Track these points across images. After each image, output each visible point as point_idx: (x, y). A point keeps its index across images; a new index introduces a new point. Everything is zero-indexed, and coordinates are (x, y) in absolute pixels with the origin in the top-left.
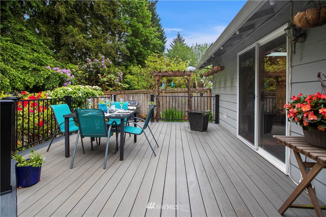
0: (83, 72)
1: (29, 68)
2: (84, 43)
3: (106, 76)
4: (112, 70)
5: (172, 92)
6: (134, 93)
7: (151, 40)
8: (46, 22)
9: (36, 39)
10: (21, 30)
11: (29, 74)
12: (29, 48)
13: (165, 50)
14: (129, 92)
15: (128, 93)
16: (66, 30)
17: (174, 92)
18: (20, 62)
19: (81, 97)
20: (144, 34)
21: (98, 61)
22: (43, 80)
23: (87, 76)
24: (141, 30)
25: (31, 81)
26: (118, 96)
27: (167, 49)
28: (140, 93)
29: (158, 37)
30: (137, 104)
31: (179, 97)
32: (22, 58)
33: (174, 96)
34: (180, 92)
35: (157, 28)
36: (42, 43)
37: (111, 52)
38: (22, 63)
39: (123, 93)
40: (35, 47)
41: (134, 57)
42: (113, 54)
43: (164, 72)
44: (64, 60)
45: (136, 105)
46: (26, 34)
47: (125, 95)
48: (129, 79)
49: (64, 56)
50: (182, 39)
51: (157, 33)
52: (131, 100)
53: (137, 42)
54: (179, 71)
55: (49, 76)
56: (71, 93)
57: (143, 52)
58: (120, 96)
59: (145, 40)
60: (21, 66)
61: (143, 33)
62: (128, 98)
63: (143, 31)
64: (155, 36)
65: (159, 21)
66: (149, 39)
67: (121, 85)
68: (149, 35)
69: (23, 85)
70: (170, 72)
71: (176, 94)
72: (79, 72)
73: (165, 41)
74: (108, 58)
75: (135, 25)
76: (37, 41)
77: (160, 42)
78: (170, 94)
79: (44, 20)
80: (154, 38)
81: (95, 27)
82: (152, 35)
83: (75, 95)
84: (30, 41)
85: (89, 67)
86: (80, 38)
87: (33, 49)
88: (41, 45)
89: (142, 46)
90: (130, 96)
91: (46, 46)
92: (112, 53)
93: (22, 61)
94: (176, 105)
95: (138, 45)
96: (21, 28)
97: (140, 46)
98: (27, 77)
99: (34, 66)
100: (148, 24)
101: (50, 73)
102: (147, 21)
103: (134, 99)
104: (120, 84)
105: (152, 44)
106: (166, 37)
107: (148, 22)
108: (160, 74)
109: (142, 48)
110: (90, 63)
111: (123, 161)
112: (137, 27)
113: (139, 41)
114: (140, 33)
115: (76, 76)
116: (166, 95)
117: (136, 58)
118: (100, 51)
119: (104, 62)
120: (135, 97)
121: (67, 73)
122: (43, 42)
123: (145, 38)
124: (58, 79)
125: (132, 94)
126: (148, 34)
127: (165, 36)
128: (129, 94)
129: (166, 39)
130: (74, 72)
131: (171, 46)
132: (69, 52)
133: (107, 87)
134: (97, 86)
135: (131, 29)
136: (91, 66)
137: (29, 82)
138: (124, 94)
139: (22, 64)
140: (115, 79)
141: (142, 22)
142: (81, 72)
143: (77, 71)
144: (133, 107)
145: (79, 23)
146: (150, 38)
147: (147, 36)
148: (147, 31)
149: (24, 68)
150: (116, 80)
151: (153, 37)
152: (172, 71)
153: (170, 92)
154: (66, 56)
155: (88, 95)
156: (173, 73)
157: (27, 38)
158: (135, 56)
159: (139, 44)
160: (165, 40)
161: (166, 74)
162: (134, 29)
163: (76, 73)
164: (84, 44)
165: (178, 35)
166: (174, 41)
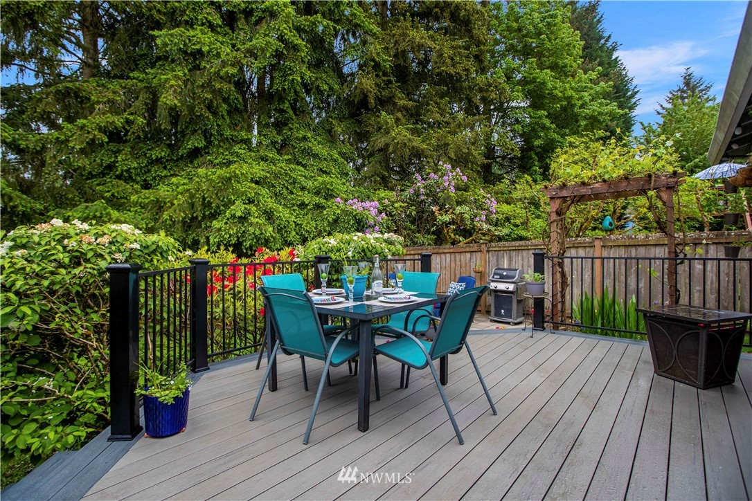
0: (406, 204)
1: (307, 205)
2: (406, 142)
3: (449, 211)
4: (469, 195)
5: (625, 246)
6: (512, 248)
7: (580, 108)
8: (345, 114)
9: (327, 151)
10: (305, 138)
11: (310, 216)
12: (316, 168)
13: (633, 128)
14: (500, 247)
15: (497, 249)
16: (379, 123)
17: (635, 246)
18: (297, 195)
19: (351, 259)
20: (560, 94)
21: (436, 177)
22: (328, 225)
23: (414, 213)
24: (549, 85)
25: (310, 228)
26: (474, 257)
27: (641, 123)
28: (530, 247)
29: (606, 95)
30: (517, 277)
31: (650, 259)
32: (303, 189)
33: (633, 256)
34: (656, 245)
35: (598, 71)
36: (336, 156)
37: (469, 154)
38: (301, 196)
39: (486, 249)
40: (324, 165)
41: (534, 156)
42: (475, 158)
43: (574, 186)
44: (373, 183)
45: (514, 280)
46: (310, 145)
47: (490, 253)
48: (503, 214)
49: (373, 176)
50: (699, 87)
51: (602, 84)
52: (505, 267)
53: (540, 117)
54: (626, 178)
55: (338, 218)
56: (332, 251)
57: (559, 142)
58: (478, 258)
59: (564, 109)
60: (298, 203)
61: (556, 92)
62: (497, 261)
63: (556, 88)
64: (597, 93)
65: (614, 50)
66: (574, 106)
67: (489, 230)
68: (574, 94)
69: (298, 237)
70: (597, 185)
71: (642, 252)
72: (396, 205)
73: (635, 103)
74: (458, 169)
75: (533, 78)
76: (328, 154)
77: (613, 107)
78: (622, 252)
79: (342, 112)
80: (591, 101)
81: (436, 103)
82: (586, 94)
83: (338, 254)
84: (316, 156)
85: (417, 194)
86: (399, 133)
87: (321, 170)
88: (335, 161)
89: (553, 126)
90: (503, 257)
91: (343, 160)
92: (472, 155)
93: (300, 193)
94: (640, 285)
95: (543, 127)
96: (305, 136)
97: (550, 128)
98: (306, 222)
99: (317, 200)
100: (571, 67)
101: (339, 212)
102: (568, 60)
103: (514, 263)
104: (485, 226)
105: (585, 117)
106: (636, 90)
107: (572, 61)
108: (564, 193)
109: (554, 132)
110: (419, 184)
111: (365, 433)
112: (538, 80)
113: (546, 113)
114: (549, 94)
115: (389, 214)
116: (605, 254)
117: (539, 161)
118: (445, 153)
119: (449, 178)
120: (514, 260)
121: (370, 209)
122: (340, 153)
123: (562, 105)
124: (351, 223)
125: (508, 252)
126: (570, 93)
127: (632, 87)
128: (501, 250)
129: (638, 96)
130: (386, 206)
131: (659, 113)
132: (382, 166)
133: (452, 235)
134: (391, 234)
135: (523, 90)
136: (422, 191)
137: (308, 231)
138: (488, 251)
139: (299, 198)
140: (476, 217)
141: (553, 67)
142: (400, 204)
143: (393, 203)
144: (507, 285)
145: (402, 103)
146: (577, 102)
147: (569, 99)
148: (567, 85)
149: (303, 205)
150: (478, 219)
151: (587, 99)
152: (604, 181)
153: (619, 246)
154: (378, 175)
155: (365, 255)
156: (605, 187)
157: (312, 150)
158: (536, 154)
159: (547, 122)
160: (633, 100)
161: (583, 191)
162: (530, 87)
163: (391, 207)
164: (405, 144)
165: (685, 78)
166: (670, 96)
